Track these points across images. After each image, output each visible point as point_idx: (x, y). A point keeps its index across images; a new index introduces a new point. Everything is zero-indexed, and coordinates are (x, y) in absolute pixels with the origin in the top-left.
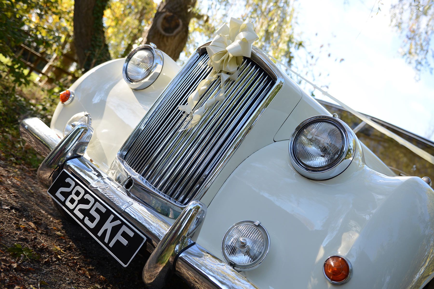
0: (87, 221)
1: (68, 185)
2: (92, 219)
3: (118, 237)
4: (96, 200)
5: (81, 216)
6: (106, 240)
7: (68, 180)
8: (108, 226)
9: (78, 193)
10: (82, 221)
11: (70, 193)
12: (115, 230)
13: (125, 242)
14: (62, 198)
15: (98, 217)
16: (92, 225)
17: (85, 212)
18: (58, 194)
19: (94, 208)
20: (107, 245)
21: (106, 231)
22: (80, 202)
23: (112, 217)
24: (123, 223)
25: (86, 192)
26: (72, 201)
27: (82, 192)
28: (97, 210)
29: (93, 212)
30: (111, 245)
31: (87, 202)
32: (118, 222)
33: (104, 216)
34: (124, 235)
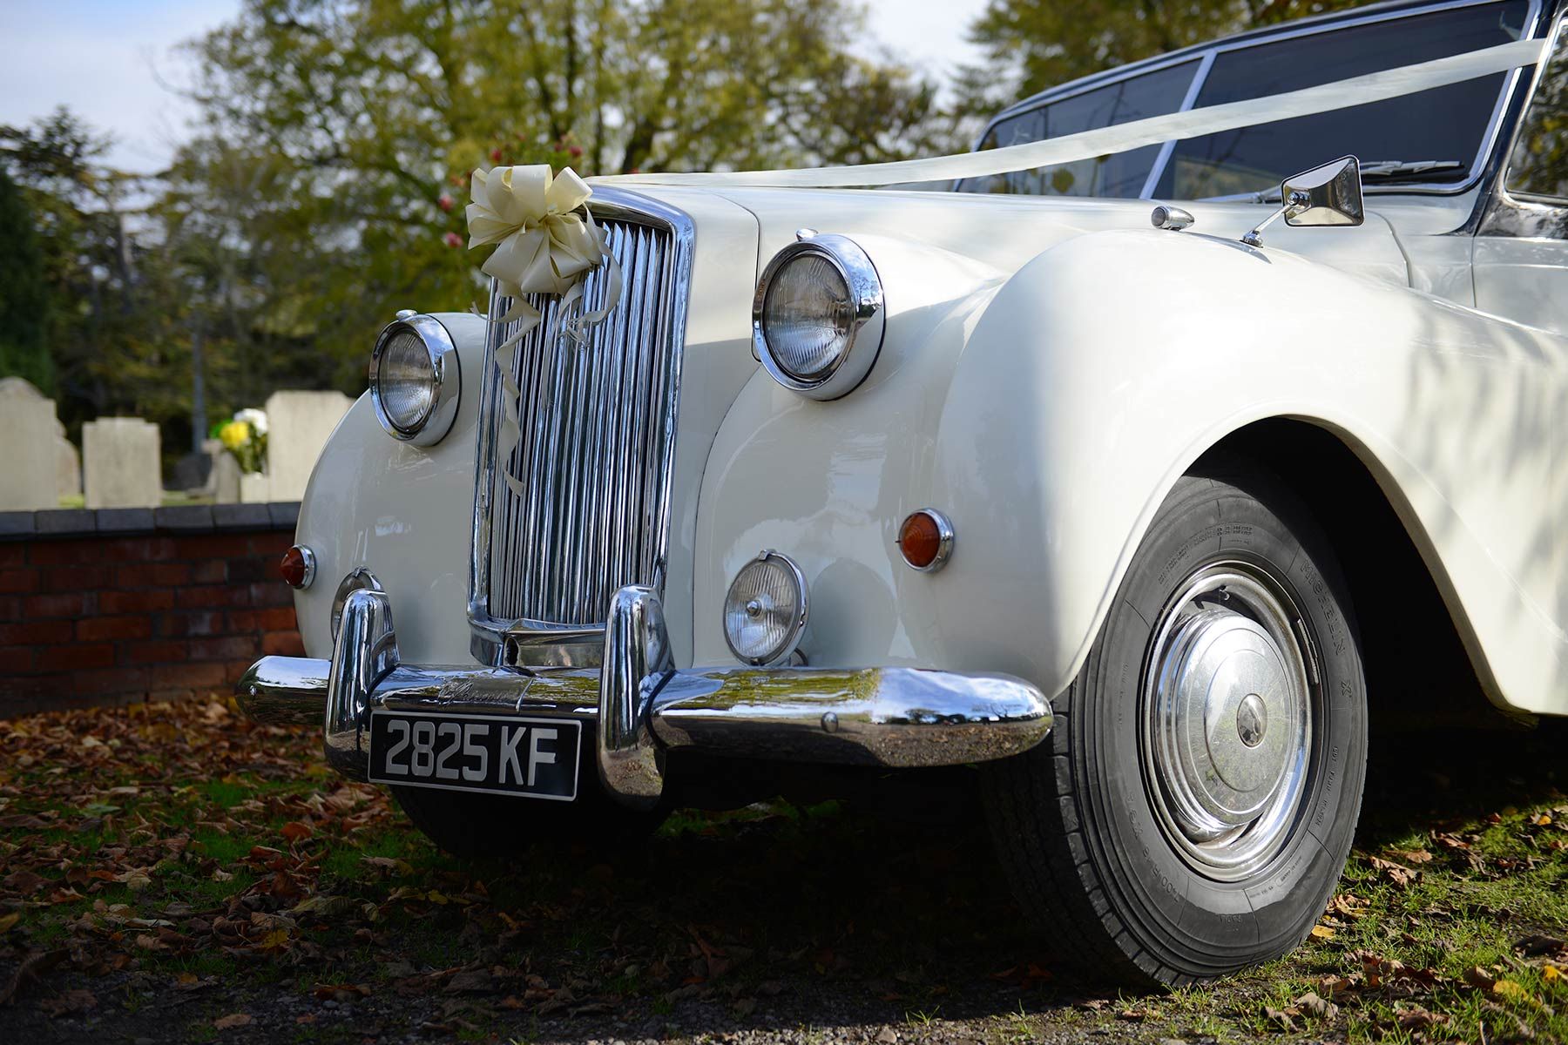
0: (469, 774)
1: (399, 735)
2: (474, 763)
3: (536, 757)
4: (464, 722)
5: (453, 774)
6: (520, 781)
7: (393, 726)
8: (508, 751)
9: (423, 737)
10: (461, 781)
11: (411, 747)
12: (523, 750)
13: (550, 758)
14: (403, 769)
15: (482, 751)
16: (482, 774)
17: (460, 758)
18: (391, 768)
19: (467, 740)
20: (525, 788)
21: (509, 763)
22: (437, 749)
23: (505, 729)
24: (529, 726)
25: (437, 722)
26: (422, 760)
27: (431, 727)
28: (476, 740)
29: (470, 750)
30: (531, 781)
31: (448, 739)
32: (521, 733)
33: (492, 742)
34: (544, 745)
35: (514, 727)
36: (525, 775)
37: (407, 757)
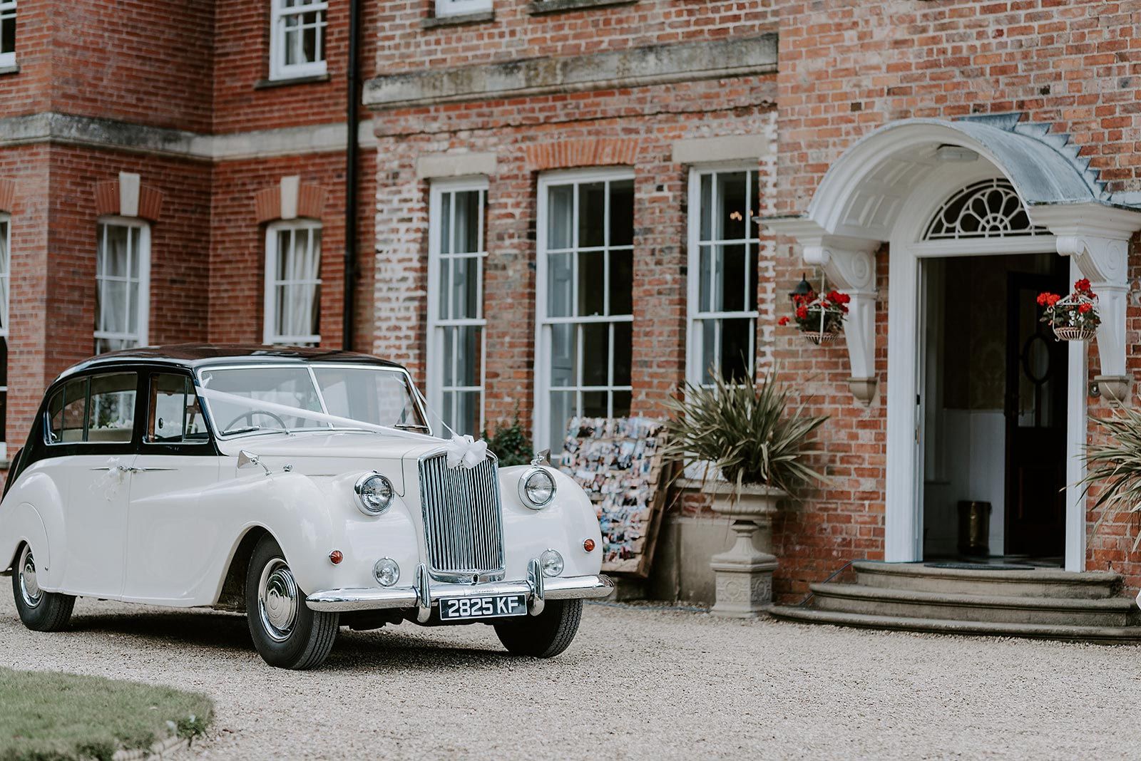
0: (485, 612)
1: (454, 605)
2: (488, 609)
3: (510, 605)
4: (481, 599)
5: (480, 613)
6: (506, 612)
7: (450, 603)
8: (500, 604)
9: (465, 604)
10: (483, 614)
11: (459, 608)
12: (506, 603)
13: (516, 605)
14: (457, 614)
15: (490, 606)
16: (491, 612)
17: (481, 609)
18: (450, 615)
19: (484, 603)
20: (510, 614)
21: (501, 608)
22: (471, 607)
23: (497, 599)
24: (506, 598)
25: (471, 600)
26: (465, 611)
27: (468, 601)
28: (487, 603)
29: (484, 606)
30: (510, 611)
31: (476, 604)
32: (504, 599)
33: (494, 602)
34: (512, 601)
35: (501, 598)
36: (508, 610)
37: (457, 611)
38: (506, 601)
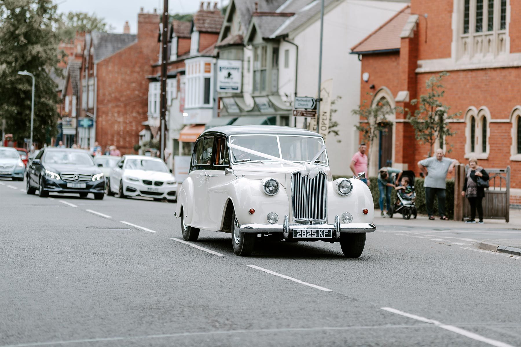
0: (313, 236)
1: (299, 232)
2: (314, 235)
3: (325, 234)
4: (311, 230)
5: (311, 236)
6: (322, 236)
7: (297, 231)
8: (320, 233)
9: (304, 232)
11: (302, 233)
12: (323, 233)
13: (327, 234)
14: (301, 236)
15: (316, 234)
16: (316, 236)
17: (311, 234)
18: (298, 236)
19: (313, 232)
20: (323, 237)
21: (320, 235)
22: (307, 234)
23: (319, 231)
24: (323, 230)
25: (307, 231)
26: (304, 235)
27: (306, 231)
28: (314, 232)
29: (313, 233)
30: (324, 236)
31: (309, 232)
32: (322, 231)
33: (317, 232)
34: (326, 232)
35: (320, 231)
36: (323, 236)
37: (301, 235)
38: (323, 232)
